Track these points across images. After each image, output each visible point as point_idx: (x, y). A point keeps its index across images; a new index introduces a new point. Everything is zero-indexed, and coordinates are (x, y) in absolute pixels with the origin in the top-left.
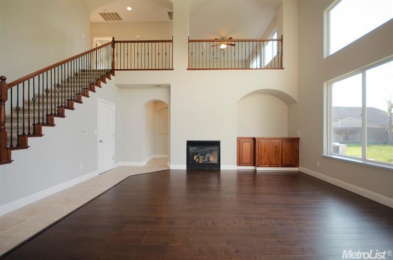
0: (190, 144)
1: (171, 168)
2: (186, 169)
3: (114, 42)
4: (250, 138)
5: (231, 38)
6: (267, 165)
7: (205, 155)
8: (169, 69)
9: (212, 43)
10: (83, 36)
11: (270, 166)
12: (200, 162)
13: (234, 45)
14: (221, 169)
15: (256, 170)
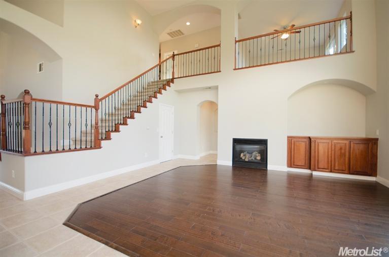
0: (236, 141)
1: (218, 163)
2: (232, 165)
3: (174, 56)
4: (305, 138)
5: (294, 25)
6: (327, 170)
7: (252, 153)
8: (217, 72)
9: (271, 36)
10: (154, 55)
11: (331, 172)
12: (247, 160)
13: (299, 32)
14: (268, 169)
15: (312, 174)
